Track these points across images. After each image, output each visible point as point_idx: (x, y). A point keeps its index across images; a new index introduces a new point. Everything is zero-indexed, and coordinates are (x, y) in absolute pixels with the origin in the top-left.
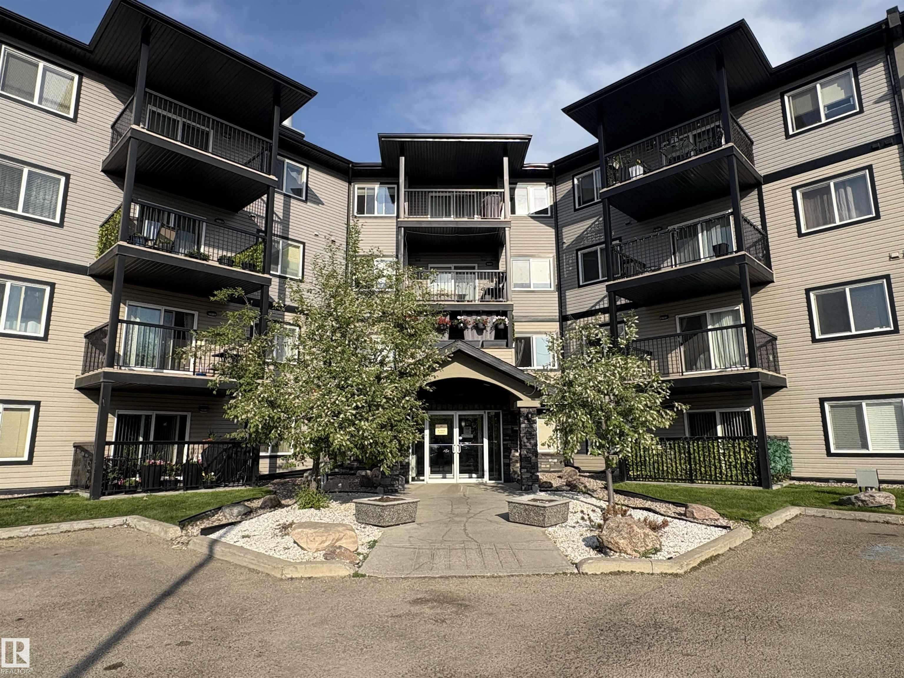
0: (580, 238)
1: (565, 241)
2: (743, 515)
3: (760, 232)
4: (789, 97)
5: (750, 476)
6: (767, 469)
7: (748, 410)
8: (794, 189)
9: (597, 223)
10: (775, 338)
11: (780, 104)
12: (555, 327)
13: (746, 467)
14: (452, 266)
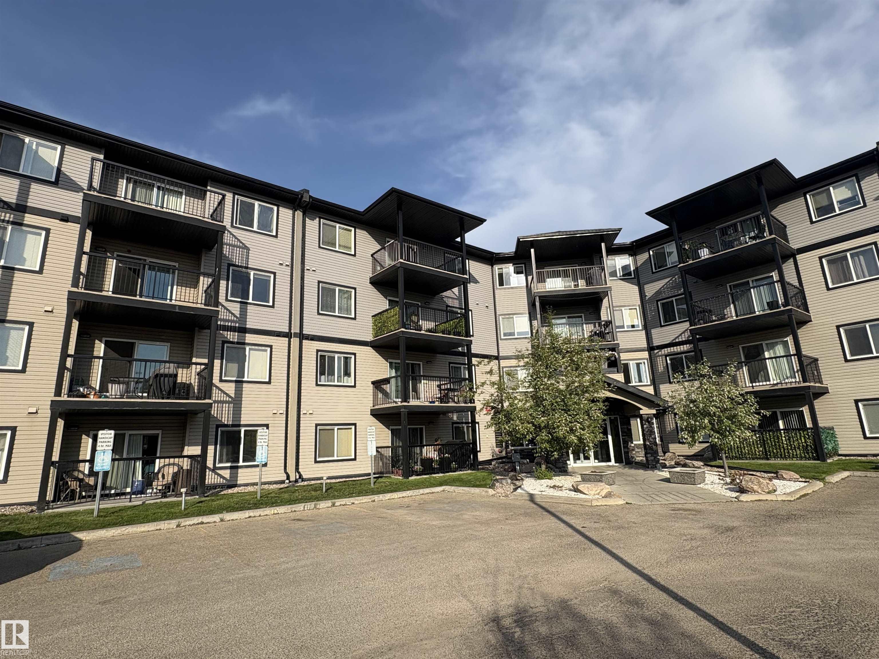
0: (659, 292)
1: (647, 294)
2: (814, 476)
3: (798, 289)
4: (810, 196)
5: (810, 454)
6: (822, 449)
7: (801, 409)
8: (820, 258)
9: (671, 282)
10: (816, 360)
11: (804, 200)
12: (646, 355)
13: (807, 448)
14: (566, 316)
